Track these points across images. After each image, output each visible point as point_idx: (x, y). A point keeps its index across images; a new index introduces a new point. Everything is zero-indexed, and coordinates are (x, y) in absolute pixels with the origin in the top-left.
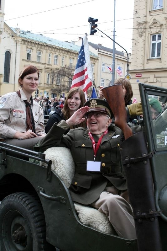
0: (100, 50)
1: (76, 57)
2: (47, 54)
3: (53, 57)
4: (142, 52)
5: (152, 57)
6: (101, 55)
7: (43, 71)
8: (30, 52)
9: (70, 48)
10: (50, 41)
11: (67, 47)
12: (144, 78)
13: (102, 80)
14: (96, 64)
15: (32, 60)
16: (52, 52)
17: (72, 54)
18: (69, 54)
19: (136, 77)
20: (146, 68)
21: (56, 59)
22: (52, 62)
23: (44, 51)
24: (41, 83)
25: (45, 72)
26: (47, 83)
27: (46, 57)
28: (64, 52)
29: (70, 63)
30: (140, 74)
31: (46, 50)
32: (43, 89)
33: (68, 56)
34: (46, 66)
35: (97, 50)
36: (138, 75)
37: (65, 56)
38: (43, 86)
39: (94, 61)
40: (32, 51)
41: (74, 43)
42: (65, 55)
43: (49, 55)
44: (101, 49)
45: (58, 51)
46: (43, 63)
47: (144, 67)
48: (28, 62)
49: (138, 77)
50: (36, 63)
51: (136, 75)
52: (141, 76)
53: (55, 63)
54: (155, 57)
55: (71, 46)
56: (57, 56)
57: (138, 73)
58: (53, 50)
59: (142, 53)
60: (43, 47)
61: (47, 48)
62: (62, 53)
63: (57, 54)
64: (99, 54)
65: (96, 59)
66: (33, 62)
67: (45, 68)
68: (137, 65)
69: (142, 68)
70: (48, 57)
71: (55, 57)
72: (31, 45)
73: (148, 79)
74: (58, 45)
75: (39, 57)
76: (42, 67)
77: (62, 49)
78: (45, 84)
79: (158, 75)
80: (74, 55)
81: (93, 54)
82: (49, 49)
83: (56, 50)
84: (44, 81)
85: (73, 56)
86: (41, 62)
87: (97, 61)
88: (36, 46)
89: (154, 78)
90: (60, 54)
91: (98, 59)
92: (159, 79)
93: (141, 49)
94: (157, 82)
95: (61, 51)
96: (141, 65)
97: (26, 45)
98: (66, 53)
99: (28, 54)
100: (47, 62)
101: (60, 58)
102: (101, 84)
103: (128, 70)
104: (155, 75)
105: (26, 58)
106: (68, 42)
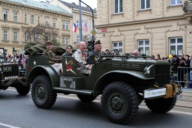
0: (73, 9)
1: (52, 16)
2: (23, 14)
3: (29, 17)
4: (106, 8)
5: (115, 13)
6: (75, 13)
7: (21, 31)
8: (7, 12)
9: (45, 8)
10: (25, 1)
11: (42, 7)
12: (109, 32)
13: (77, 36)
14: (71, 21)
15: (9, 21)
16: (27, 12)
17: (47, 13)
18: (44, 13)
19: (102, 31)
20: (111, 23)
21: (32, 18)
22: (29, 21)
23: (20, 11)
24: (19, 42)
25: (22, 31)
26: (24, 41)
27: (22, 17)
28: (39, 12)
29: (46, 22)
30: (106, 29)
31: (22, 10)
32: (21, 47)
33: (43, 15)
34: (23, 25)
35: (71, 8)
36: (104, 30)
37: (41, 16)
38: (21, 44)
39: (69, 19)
40: (8, 11)
41: (49, 3)
42: (41, 14)
43: (25, 14)
44: (75, 8)
45: (34, 11)
46: (19, 23)
47: (108, 22)
48: (5, 22)
49: (103, 31)
50: (13, 23)
51: (102, 29)
52: (107, 31)
53: (31, 22)
54: (118, 12)
55: (47, 6)
56: (33, 16)
57: (104, 28)
58: (29, 10)
59: (106, 10)
60: (19, 8)
61: (23, 8)
62: (38, 12)
63: (33, 13)
64: (72, 12)
65: (70, 17)
66: (10, 22)
67: (22, 27)
68: (103, 21)
69: (107, 23)
70: (24, 17)
71: (31, 16)
72: (7, 6)
73: (113, 33)
74: (34, 6)
75: (15, 17)
76: (19, 26)
77: (38, 9)
78: (22, 42)
79: (121, 28)
80: (50, 14)
81: (68, 12)
82: (25, 10)
83: (32, 10)
84: (22, 40)
85: (48, 15)
86: (17, 22)
87: (72, 19)
88: (13, 6)
89: (118, 31)
90: (35, 13)
91: (72, 17)
92: (123, 33)
93: (105, 6)
94: (121, 35)
95: (36, 11)
96: (106, 20)
97: (2, 6)
98: (42, 12)
99: (5, 15)
100: (24, 22)
101: (36, 18)
102: (77, 40)
103: (93, 26)
104: (118, 29)
105: (2, 18)
106: (43, 2)
